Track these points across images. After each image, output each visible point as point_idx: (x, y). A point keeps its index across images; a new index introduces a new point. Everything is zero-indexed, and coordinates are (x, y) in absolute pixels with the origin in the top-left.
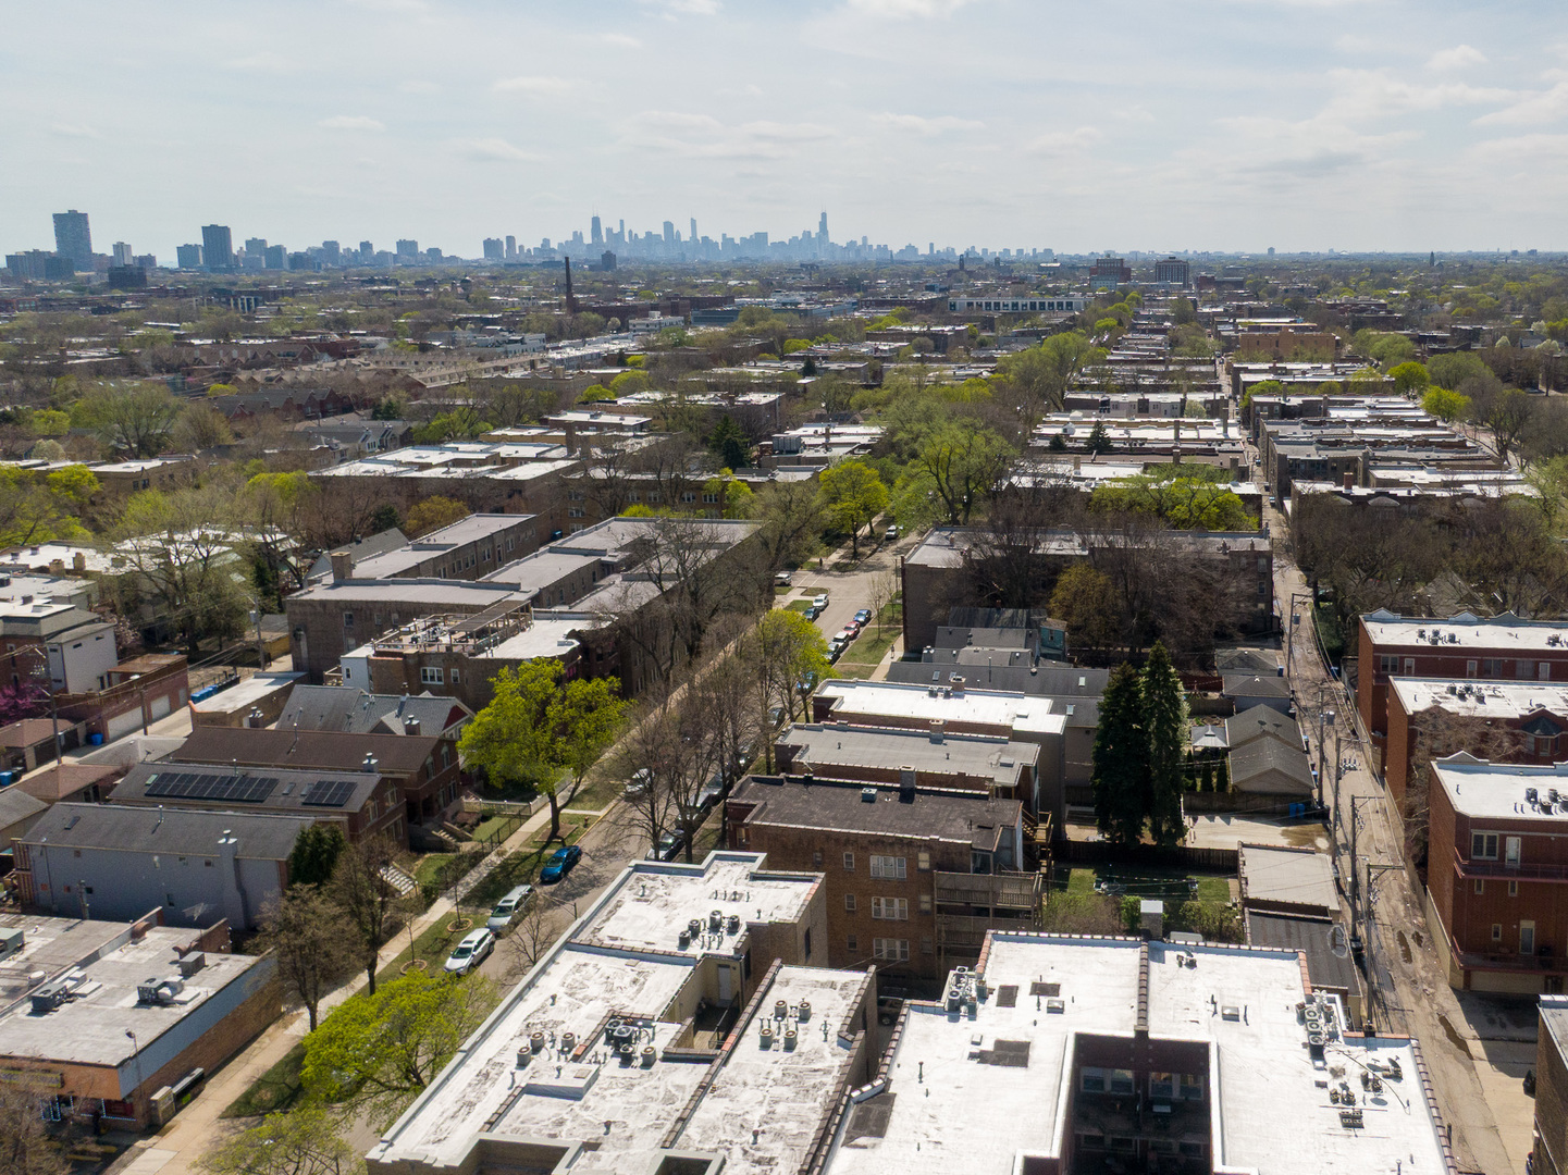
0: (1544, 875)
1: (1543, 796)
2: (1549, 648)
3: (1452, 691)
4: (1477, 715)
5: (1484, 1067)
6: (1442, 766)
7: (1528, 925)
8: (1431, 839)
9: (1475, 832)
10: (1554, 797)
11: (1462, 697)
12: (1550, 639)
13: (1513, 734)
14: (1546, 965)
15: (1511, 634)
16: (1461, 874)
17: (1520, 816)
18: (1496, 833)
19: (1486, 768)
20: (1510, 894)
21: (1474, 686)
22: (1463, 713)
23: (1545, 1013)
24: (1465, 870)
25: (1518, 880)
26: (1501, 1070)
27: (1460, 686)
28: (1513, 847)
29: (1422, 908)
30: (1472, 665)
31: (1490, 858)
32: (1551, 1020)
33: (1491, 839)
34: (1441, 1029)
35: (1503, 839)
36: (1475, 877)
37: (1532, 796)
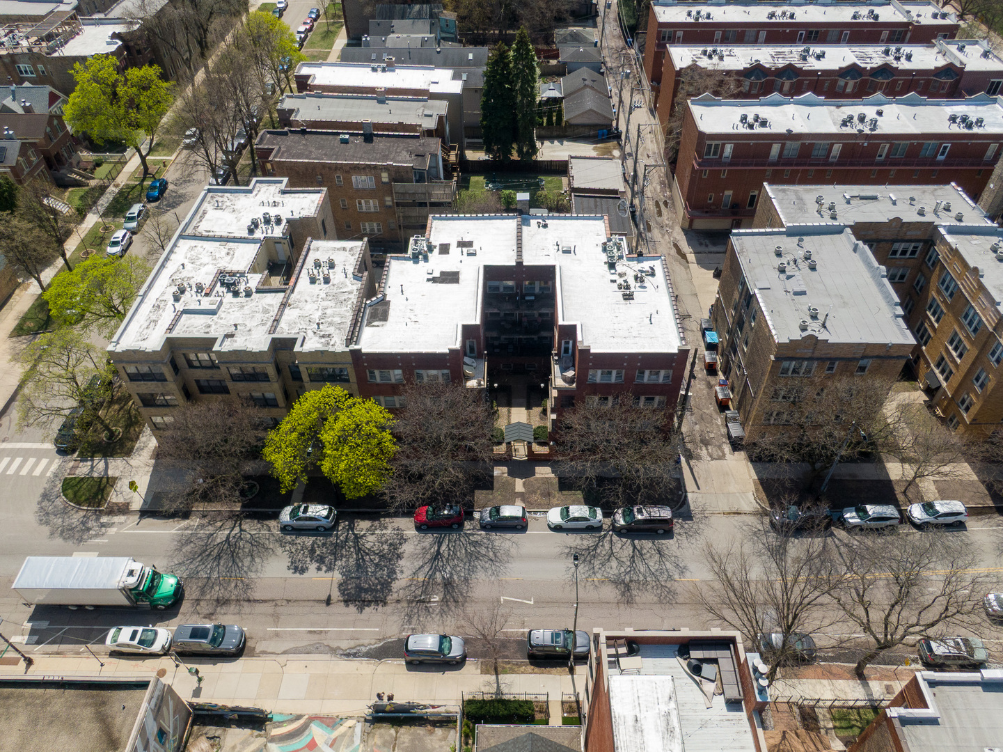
0: (743, 165)
1: (750, 119)
2: (768, 20)
3: (705, 53)
4: (719, 68)
5: (694, 267)
6: (694, 103)
7: (729, 193)
8: (681, 147)
9: (708, 142)
10: (757, 118)
11: (710, 57)
12: (769, 14)
13: (738, 81)
14: (734, 214)
15: (745, 12)
16: (696, 167)
17: (735, 131)
18: (719, 142)
19: (718, 103)
20: (722, 177)
21: (719, 49)
22: (710, 68)
23: (733, 239)
24: (699, 164)
25: (727, 168)
26: (702, 267)
27: (710, 49)
28: (728, 150)
29: (670, 187)
30: (718, 34)
31: (714, 157)
32: (736, 242)
33: (717, 146)
34: (674, 249)
35: (723, 145)
36: (704, 168)
37: (744, 119)
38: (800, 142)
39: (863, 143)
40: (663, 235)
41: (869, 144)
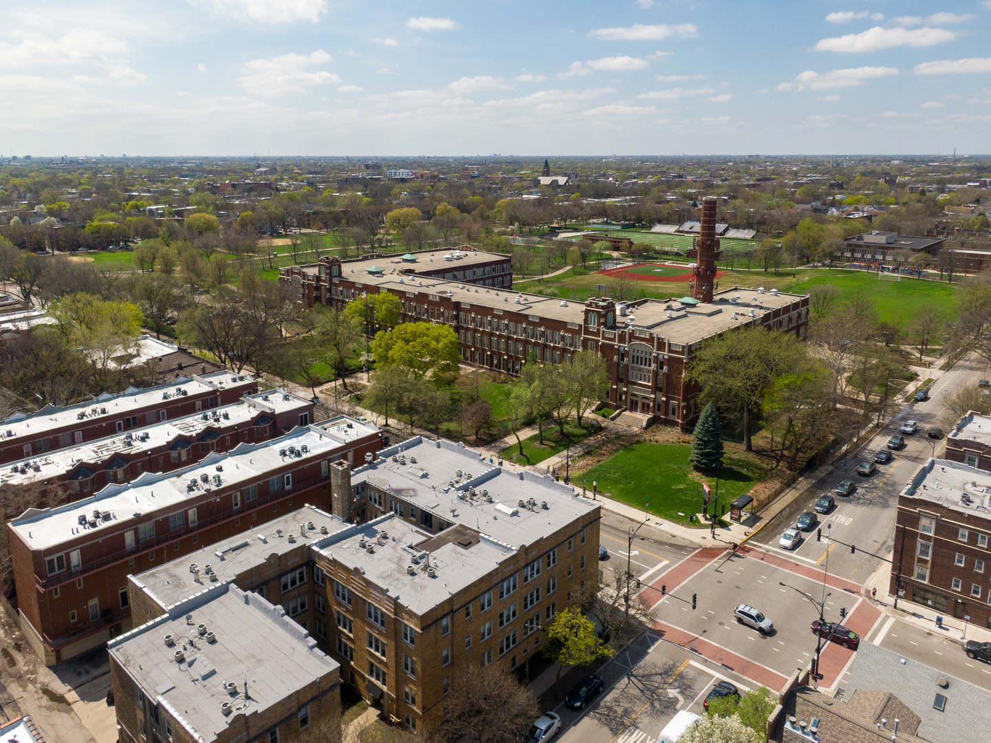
0: (98, 566)
1: (90, 517)
2: (79, 421)
3: (15, 470)
4: (36, 480)
5: (80, 707)
6: (15, 524)
7: (94, 602)
8: (17, 577)
9: (47, 559)
10: (97, 515)
11: (23, 472)
12: (79, 415)
13: (64, 485)
14: (109, 621)
15: (52, 420)
16: (42, 590)
17: (77, 536)
18: (62, 553)
19: (47, 514)
20: (78, 588)
21: (31, 462)
22: (26, 482)
23: (112, 652)
24: (44, 586)
25: (81, 577)
26: (90, 701)
27: (20, 465)
28: (75, 557)
29: (17, 625)
30: (27, 448)
31: (61, 571)
32: (117, 654)
33: (60, 559)
34: (45, 697)
35: (68, 555)
36: (52, 588)
37: (82, 520)
38: (153, 521)
39: (215, 500)
40: (24, 687)
41: (220, 498)
